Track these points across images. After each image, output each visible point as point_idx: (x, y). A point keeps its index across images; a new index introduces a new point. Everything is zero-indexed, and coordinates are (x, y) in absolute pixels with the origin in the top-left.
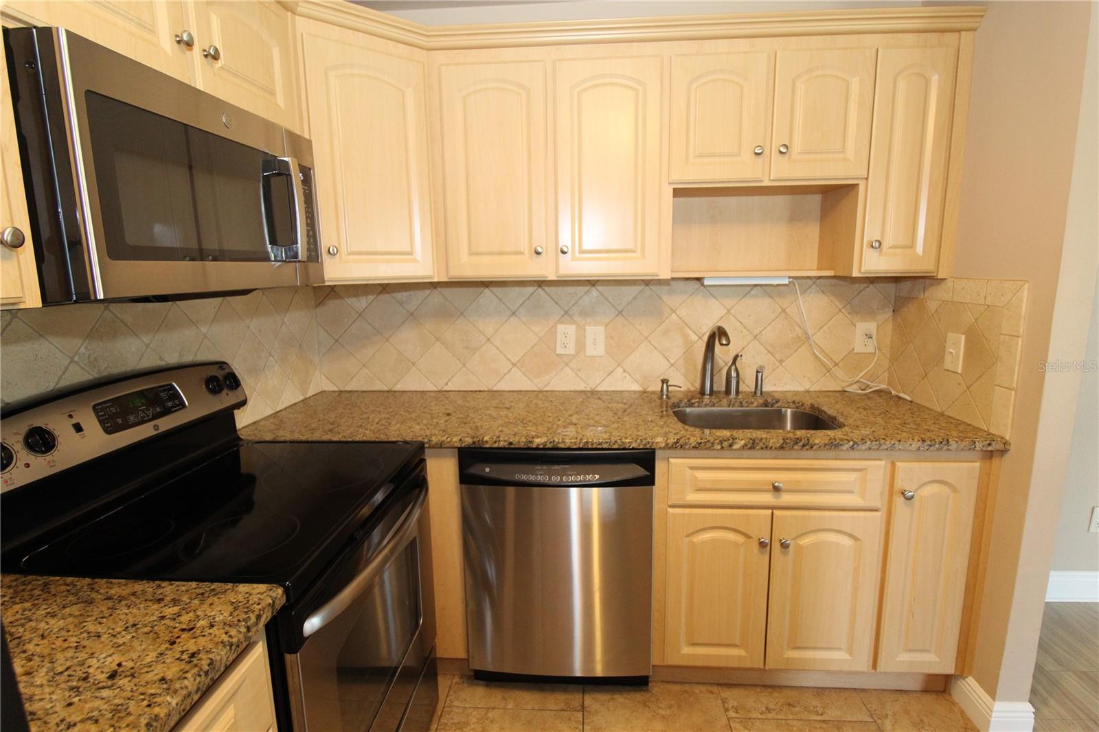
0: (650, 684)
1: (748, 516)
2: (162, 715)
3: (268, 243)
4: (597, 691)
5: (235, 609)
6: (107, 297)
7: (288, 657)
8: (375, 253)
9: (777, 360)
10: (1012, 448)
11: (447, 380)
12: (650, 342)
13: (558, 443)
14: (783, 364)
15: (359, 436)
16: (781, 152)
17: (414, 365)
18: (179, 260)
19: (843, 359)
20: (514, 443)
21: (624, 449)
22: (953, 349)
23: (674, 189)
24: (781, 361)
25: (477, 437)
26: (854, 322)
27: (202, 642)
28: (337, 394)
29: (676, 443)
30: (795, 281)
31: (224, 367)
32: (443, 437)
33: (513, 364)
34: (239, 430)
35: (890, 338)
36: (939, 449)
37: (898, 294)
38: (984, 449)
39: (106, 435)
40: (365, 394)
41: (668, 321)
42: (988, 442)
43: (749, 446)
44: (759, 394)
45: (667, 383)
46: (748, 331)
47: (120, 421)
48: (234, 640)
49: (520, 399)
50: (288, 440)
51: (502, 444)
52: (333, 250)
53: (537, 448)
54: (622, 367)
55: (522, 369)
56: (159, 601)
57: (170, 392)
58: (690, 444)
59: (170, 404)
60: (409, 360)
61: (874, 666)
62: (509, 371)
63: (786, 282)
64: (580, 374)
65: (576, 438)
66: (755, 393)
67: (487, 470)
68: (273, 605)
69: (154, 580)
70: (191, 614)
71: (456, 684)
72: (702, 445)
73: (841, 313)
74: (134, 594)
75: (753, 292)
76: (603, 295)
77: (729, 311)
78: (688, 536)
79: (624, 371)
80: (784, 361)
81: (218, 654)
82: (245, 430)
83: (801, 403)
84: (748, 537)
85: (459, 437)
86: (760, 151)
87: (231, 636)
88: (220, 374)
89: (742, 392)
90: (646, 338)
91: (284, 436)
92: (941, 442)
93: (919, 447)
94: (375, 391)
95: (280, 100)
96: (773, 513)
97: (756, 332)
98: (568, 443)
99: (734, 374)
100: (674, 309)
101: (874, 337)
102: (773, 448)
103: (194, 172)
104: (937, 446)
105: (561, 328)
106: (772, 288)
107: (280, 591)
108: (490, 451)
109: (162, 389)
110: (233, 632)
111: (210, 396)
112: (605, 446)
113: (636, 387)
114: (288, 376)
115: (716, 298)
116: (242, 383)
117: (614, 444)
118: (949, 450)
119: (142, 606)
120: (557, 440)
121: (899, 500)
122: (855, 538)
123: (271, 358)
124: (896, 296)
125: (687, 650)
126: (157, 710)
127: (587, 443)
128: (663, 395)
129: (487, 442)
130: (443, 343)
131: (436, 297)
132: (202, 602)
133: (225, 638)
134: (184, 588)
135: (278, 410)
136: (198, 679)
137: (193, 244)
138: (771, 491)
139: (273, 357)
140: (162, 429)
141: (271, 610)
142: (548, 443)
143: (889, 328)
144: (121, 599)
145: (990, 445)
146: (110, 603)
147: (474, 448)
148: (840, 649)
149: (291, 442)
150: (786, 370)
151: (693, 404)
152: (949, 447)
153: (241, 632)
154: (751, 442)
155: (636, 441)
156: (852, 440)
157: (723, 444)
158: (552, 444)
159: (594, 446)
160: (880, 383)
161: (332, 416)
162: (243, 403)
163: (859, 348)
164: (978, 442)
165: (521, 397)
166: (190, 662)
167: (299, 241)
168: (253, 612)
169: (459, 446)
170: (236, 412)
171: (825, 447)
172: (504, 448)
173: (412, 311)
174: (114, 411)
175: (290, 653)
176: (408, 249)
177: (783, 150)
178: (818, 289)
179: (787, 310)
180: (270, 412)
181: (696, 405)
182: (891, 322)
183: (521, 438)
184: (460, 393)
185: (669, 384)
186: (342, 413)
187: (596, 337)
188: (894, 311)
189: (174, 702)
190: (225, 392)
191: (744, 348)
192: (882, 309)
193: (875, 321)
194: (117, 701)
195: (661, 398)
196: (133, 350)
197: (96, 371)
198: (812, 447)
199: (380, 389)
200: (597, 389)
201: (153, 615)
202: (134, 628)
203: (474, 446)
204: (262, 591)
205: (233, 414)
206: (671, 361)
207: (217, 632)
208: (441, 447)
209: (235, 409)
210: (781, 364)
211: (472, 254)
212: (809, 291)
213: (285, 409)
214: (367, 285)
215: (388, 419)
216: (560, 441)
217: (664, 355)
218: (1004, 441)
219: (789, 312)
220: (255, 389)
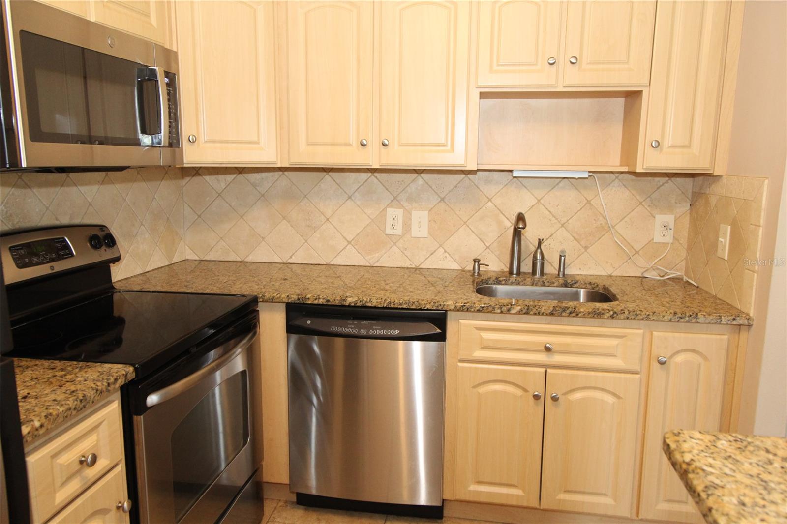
0: (444, 519)
1: (525, 371)
2: (54, 414)
3: (139, 132)
4: (398, 520)
5: (101, 374)
6: (28, 166)
7: (135, 417)
8: (227, 142)
9: (583, 247)
10: (754, 323)
11: (291, 254)
12: (468, 226)
13: (366, 302)
14: (588, 250)
15: (207, 290)
16: (572, 63)
17: (263, 240)
18: (72, 143)
19: (643, 248)
20: (331, 300)
21: (420, 309)
22: (722, 239)
23: (480, 93)
24: (586, 248)
25: (302, 295)
26: (654, 215)
27: (79, 387)
28: (198, 262)
29: (463, 306)
30: (594, 175)
31: (104, 229)
32: (274, 293)
33: (348, 241)
34: (114, 282)
35: (687, 230)
36: (688, 322)
37: (694, 190)
38: (729, 323)
39: (19, 269)
40: (221, 263)
41: (484, 208)
42: (732, 318)
43: (524, 311)
44: (561, 276)
45: (478, 262)
46: (557, 219)
47: (27, 260)
48: (100, 388)
49: (351, 271)
50: (151, 290)
51: (321, 301)
52: (193, 138)
53: (349, 306)
54: (443, 248)
55: (356, 247)
56: (53, 369)
57: (63, 244)
58: (475, 308)
59: (62, 252)
60: (260, 236)
61: (638, 513)
62: (345, 248)
63: (586, 175)
64: (405, 252)
65: (382, 299)
66: (559, 275)
67: (309, 322)
68: (126, 375)
69: (49, 359)
70: (73, 376)
71: (281, 506)
72: (485, 308)
73: (641, 206)
74: (36, 365)
75: (561, 185)
76: (427, 183)
77: (539, 201)
78: (475, 387)
79: (445, 251)
80: (589, 247)
81: (89, 393)
82: (119, 283)
83: (596, 284)
84: (525, 390)
85: (287, 295)
86: (553, 62)
87: (97, 385)
88: (101, 234)
89: (546, 274)
90: (465, 223)
91: (148, 288)
92: (691, 315)
93: (671, 319)
94: (230, 261)
95: (154, 20)
96: (546, 371)
97: (564, 220)
98: (374, 303)
99: (539, 257)
100: (490, 198)
101: (673, 229)
102: (545, 314)
103: (88, 81)
104: (687, 318)
105: (390, 211)
106: (575, 180)
107: (131, 369)
108: (311, 306)
109: (57, 241)
110: (99, 384)
111: (92, 250)
112: (405, 306)
113: (456, 266)
114: (156, 244)
115: (528, 190)
116: (117, 242)
117: (412, 305)
118: (698, 322)
119: (42, 371)
120: (365, 300)
121: (656, 365)
122: (619, 397)
123: (142, 227)
124: (693, 192)
125: (473, 487)
126: (51, 411)
127: (390, 303)
128: (475, 272)
129: (309, 299)
130: (289, 222)
131: (283, 180)
132: (80, 370)
133: (94, 386)
134: (69, 364)
135: (147, 270)
136: (76, 402)
137: (84, 132)
138: (544, 352)
139: (144, 226)
140: (56, 270)
141: (124, 379)
142: (359, 302)
143: (686, 220)
144: (27, 367)
145: (734, 319)
146: (21, 369)
147: (298, 303)
148: (605, 495)
149: (153, 292)
150: (591, 256)
151: (500, 281)
152: (698, 320)
153: (104, 385)
154: (526, 308)
155: (430, 303)
156: (613, 310)
157: (502, 309)
158: (361, 303)
159: (396, 306)
160: (677, 270)
161: (189, 277)
162: (117, 259)
163: (658, 238)
164: (724, 316)
165: (351, 270)
166: (71, 394)
167: (163, 131)
168: (113, 376)
169: (287, 302)
170: (111, 265)
171: (588, 315)
172: (323, 305)
173: (263, 193)
174: (23, 253)
175: (137, 415)
176: (255, 139)
177: (573, 61)
178: (621, 183)
179: (592, 202)
180: (140, 271)
181: (503, 282)
182: (689, 215)
183: (336, 297)
184: (302, 265)
185: (480, 263)
186: (198, 275)
187: (421, 221)
188: (691, 205)
189: (61, 410)
190: (104, 248)
191: (552, 235)
192: (680, 203)
193: (673, 214)
194: (28, 407)
195: (473, 275)
196: (37, 210)
197: (10, 223)
198: (577, 315)
199: (235, 260)
200: (420, 267)
201: (48, 375)
202: (37, 380)
203: (298, 302)
204: (119, 367)
205: (109, 265)
206: (486, 244)
207: (89, 383)
208: (272, 302)
209: (110, 263)
210: (586, 250)
211: (309, 144)
212: (612, 185)
213: (153, 270)
214: (226, 167)
215: (235, 280)
216: (368, 301)
217: (480, 239)
218: (748, 317)
219: (593, 204)
220: (128, 251)
